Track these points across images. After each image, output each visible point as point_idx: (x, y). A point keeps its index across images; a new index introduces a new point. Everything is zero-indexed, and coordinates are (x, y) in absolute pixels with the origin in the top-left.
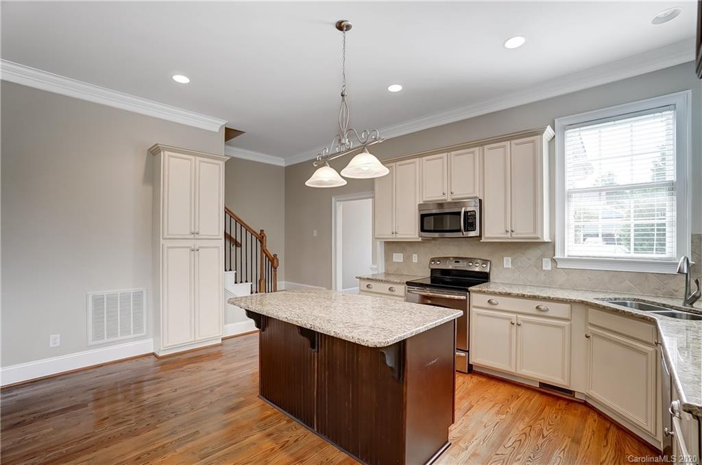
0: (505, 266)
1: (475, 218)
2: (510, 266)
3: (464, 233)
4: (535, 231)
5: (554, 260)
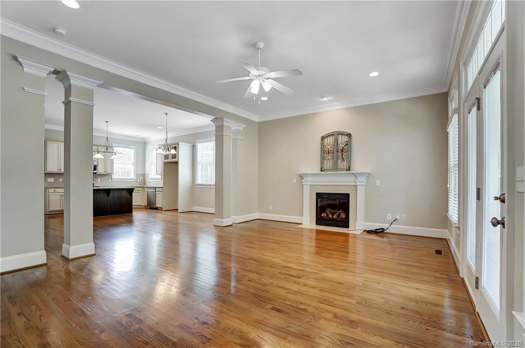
0: (98, 181)
1: (96, 167)
2: (100, 181)
4: (112, 171)
5: (112, 179)
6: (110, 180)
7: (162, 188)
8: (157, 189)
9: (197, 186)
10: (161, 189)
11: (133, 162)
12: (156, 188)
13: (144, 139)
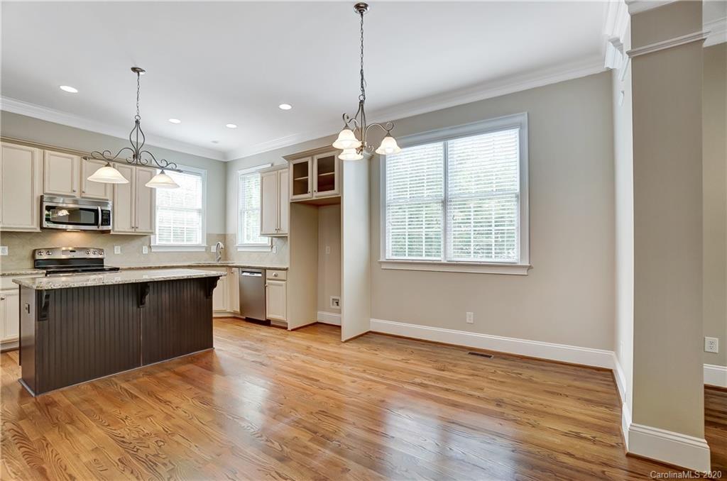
0: (115, 253)
1: (109, 216)
2: (119, 252)
3: (100, 227)
4: (151, 228)
5: (150, 247)
6: (145, 250)
7: (286, 269)
8: (270, 274)
9: (384, 267)
10: (282, 274)
11: (200, 206)
12: (265, 269)
13: (224, 154)
